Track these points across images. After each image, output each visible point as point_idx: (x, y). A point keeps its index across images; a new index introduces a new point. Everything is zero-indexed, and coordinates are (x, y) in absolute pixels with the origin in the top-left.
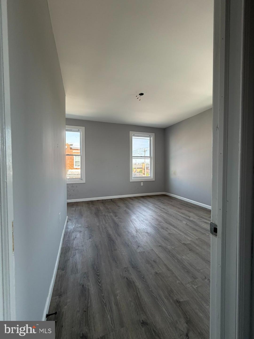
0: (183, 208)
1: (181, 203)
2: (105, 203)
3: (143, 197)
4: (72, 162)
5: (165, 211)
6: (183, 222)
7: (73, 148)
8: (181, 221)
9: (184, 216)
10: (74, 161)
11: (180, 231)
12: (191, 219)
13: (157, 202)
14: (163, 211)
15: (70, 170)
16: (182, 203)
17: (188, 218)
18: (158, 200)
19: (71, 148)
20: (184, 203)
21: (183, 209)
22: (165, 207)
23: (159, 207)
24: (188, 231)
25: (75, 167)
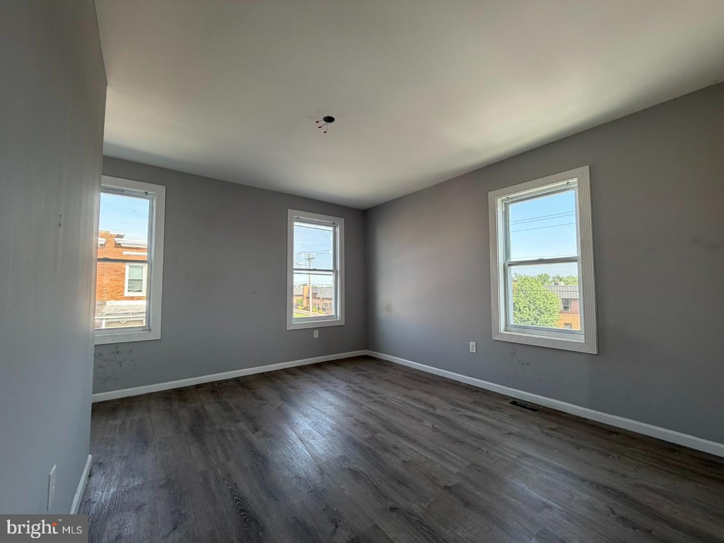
0: (415, 387)
1: (406, 374)
2: (219, 391)
3: (318, 365)
4: (118, 281)
5: (376, 398)
6: (425, 421)
7: (123, 245)
8: (420, 421)
9: (421, 406)
10: (124, 279)
11: (426, 448)
12: (439, 411)
13: (354, 377)
14: (373, 400)
15: (110, 302)
16: (406, 372)
17: (431, 410)
18: (355, 371)
19: (118, 246)
20: (411, 374)
21: (414, 389)
22: (375, 388)
23: (362, 388)
24: (444, 447)
25: (127, 294)
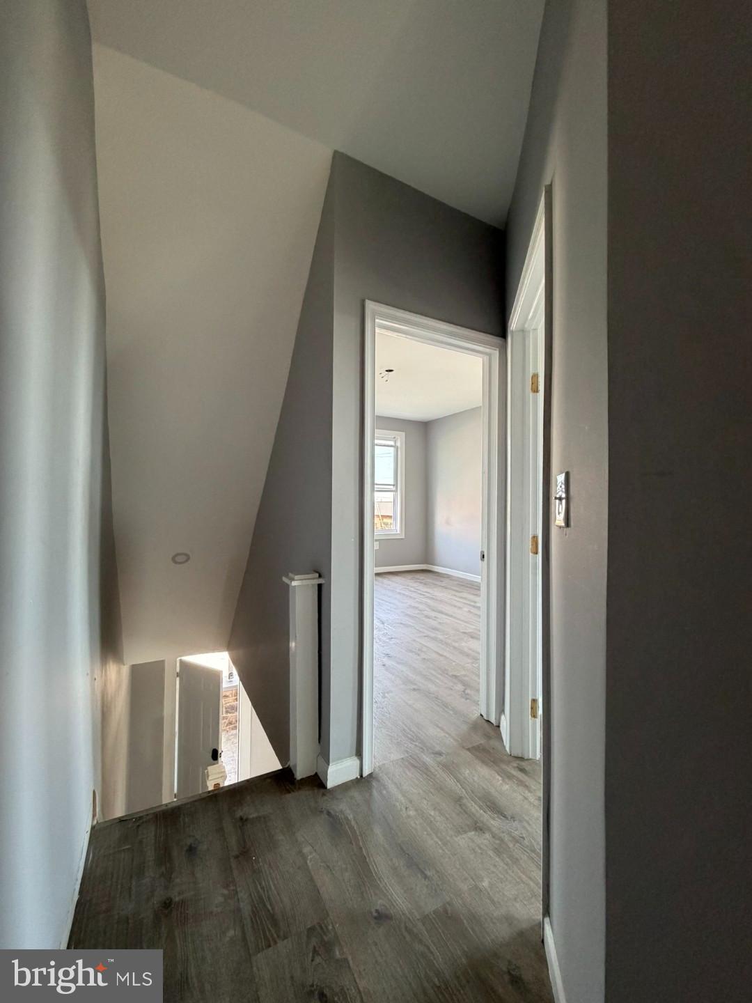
3: (379, 575)
5: (428, 595)
11: (460, 619)
14: (425, 596)
18: (413, 580)
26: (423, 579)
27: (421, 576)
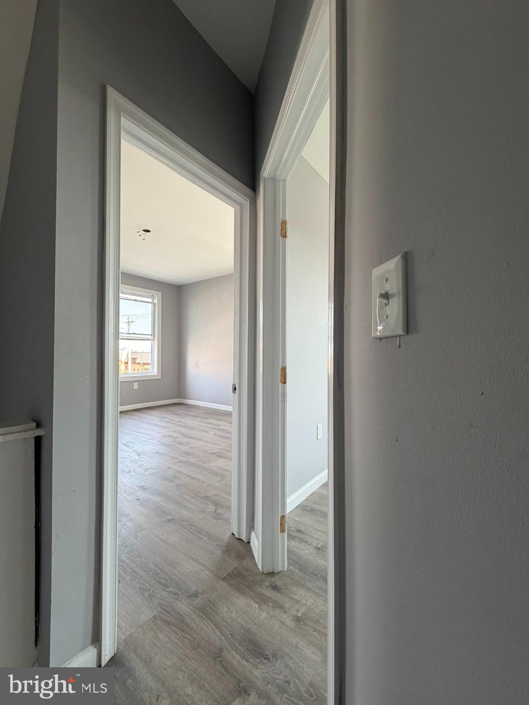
5: (181, 424)
6: (210, 432)
9: (211, 426)
11: (206, 442)
14: (178, 425)
24: (218, 440)
26: (176, 411)
27: (175, 409)
